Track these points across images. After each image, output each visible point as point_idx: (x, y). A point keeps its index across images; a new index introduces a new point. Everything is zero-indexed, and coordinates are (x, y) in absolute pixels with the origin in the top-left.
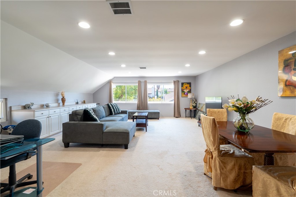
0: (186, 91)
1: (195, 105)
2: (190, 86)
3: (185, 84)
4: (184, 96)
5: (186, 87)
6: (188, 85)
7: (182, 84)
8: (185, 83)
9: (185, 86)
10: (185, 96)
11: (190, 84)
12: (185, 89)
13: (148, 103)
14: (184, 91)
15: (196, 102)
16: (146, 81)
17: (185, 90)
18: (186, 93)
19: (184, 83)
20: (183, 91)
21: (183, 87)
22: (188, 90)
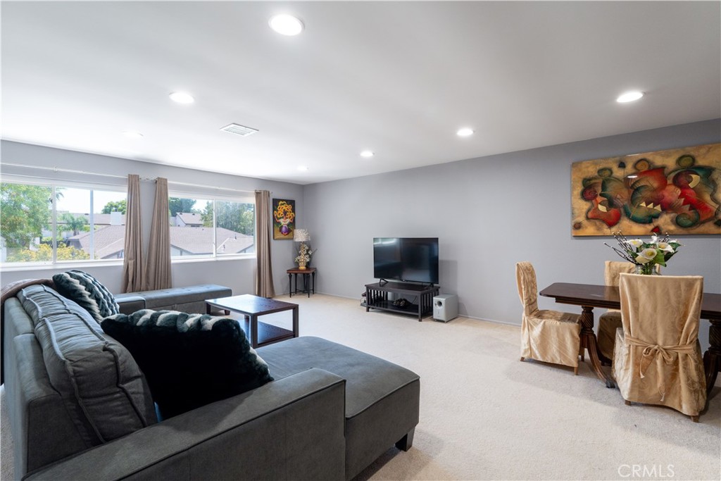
0: (284, 222)
1: (308, 260)
2: (293, 210)
3: (282, 204)
4: (279, 235)
5: (285, 213)
6: (290, 207)
7: (276, 202)
8: (283, 200)
9: (283, 207)
10: (282, 236)
11: (292, 203)
12: (283, 218)
13: (172, 262)
14: (279, 223)
15: (310, 253)
16: (166, 180)
17: (282, 221)
18: (284, 229)
19: (280, 200)
20: (276, 222)
21: (277, 211)
22: (288, 221)
